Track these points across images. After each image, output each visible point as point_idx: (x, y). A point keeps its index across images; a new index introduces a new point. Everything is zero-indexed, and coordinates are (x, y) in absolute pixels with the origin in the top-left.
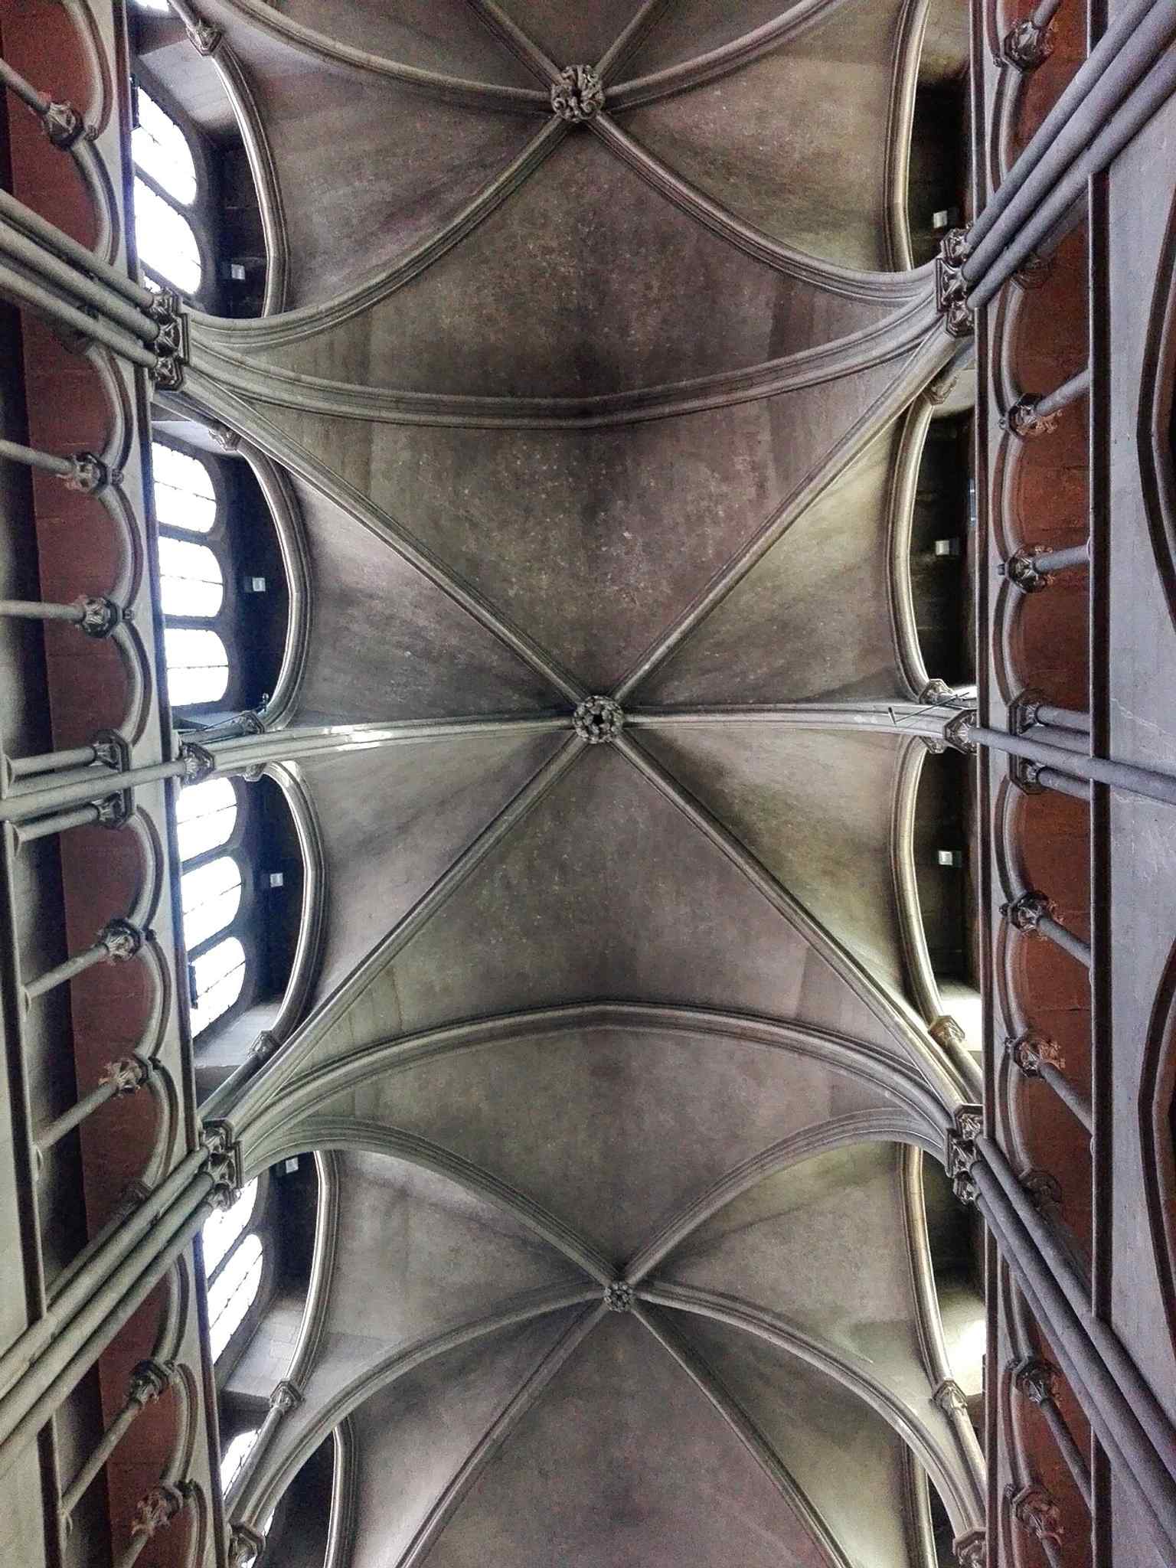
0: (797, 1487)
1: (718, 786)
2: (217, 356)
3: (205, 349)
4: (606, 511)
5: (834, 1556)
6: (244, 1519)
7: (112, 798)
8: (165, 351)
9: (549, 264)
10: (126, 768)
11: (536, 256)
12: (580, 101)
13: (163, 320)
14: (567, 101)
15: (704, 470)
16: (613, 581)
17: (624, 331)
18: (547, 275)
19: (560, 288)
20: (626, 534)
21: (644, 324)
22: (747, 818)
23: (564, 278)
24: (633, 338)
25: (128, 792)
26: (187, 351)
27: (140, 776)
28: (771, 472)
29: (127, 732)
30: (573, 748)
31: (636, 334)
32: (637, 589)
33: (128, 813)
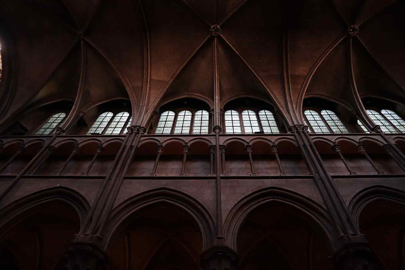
2: (138, 120)
3: (137, 122)
6: (372, 127)
7: (221, 149)
8: (138, 130)
10: (215, 146)
13: (132, 130)
25: (220, 146)
26: (138, 126)
27: (218, 143)
29: (210, 144)
33: (224, 146)
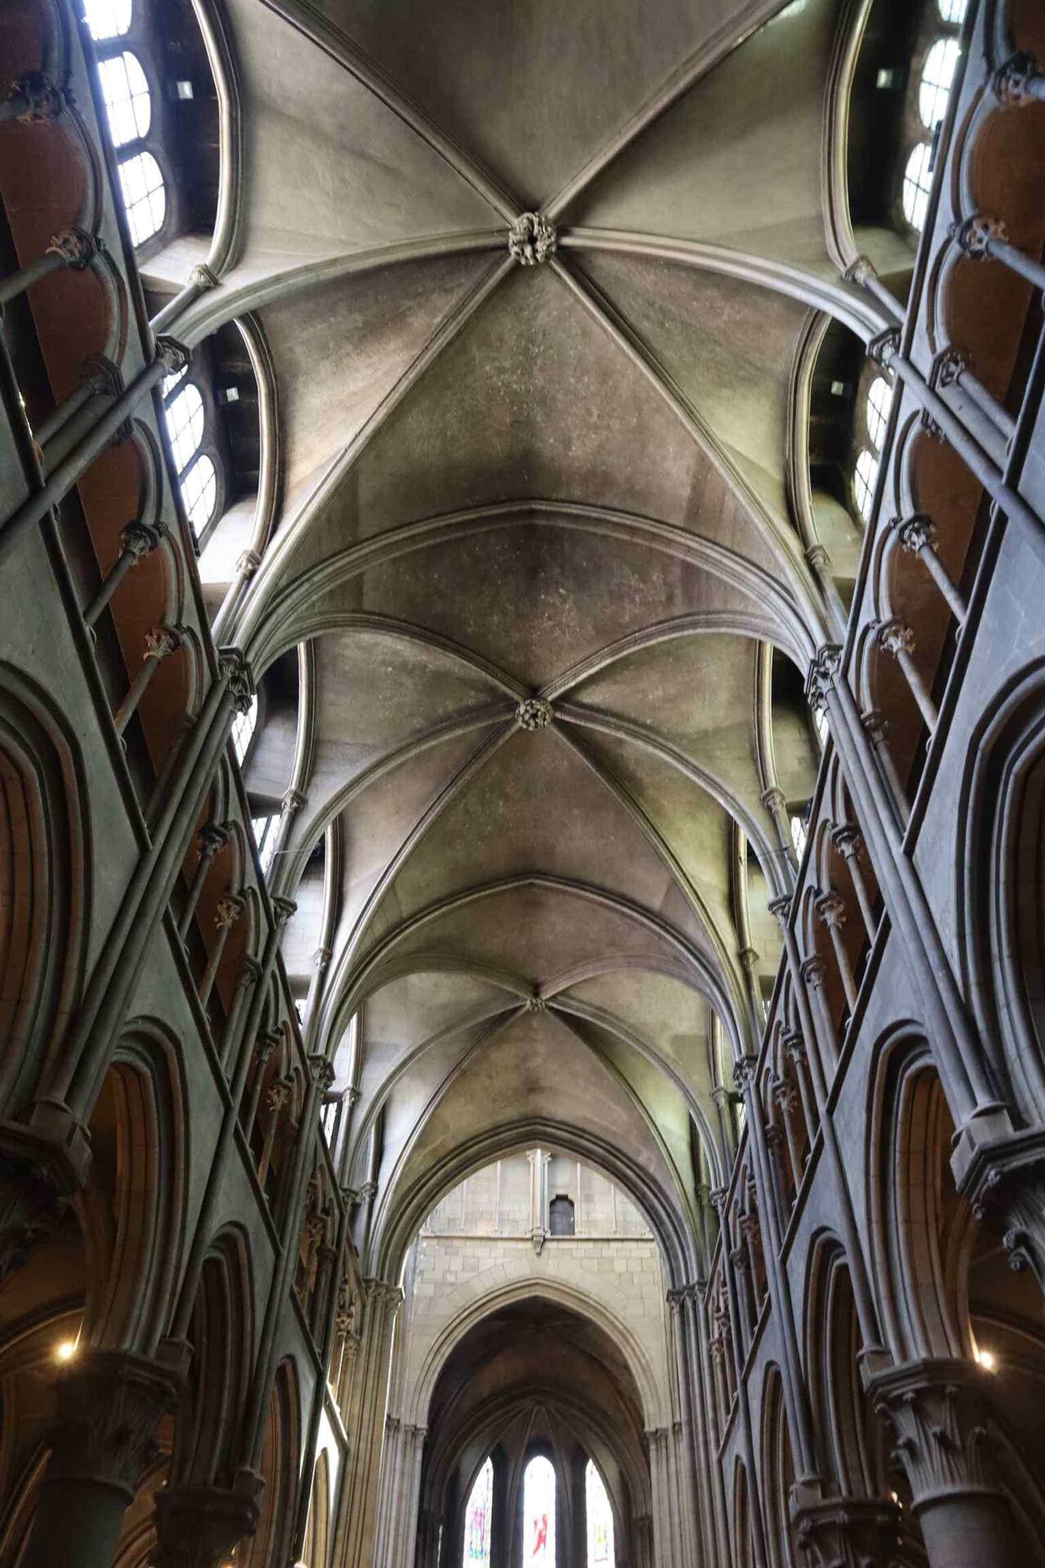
0: (634, 1092)
1: (619, 752)
4: (546, 572)
5: (650, 1125)
9: (503, 383)
11: (491, 377)
12: (535, 251)
14: (523, 250)
15: (627, 570)
16: (549, 618)
17: (567, 444)
18: (502, 393)
19: (512, 403)
20: (561, 590)
21: (584, 444)
22: (638, 775)
23: (516, 393)
24: (574, 454)
28: (678, 592)
30: (514, 729)
31: (576, 450)
32: (568, 626)
